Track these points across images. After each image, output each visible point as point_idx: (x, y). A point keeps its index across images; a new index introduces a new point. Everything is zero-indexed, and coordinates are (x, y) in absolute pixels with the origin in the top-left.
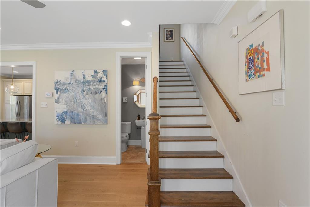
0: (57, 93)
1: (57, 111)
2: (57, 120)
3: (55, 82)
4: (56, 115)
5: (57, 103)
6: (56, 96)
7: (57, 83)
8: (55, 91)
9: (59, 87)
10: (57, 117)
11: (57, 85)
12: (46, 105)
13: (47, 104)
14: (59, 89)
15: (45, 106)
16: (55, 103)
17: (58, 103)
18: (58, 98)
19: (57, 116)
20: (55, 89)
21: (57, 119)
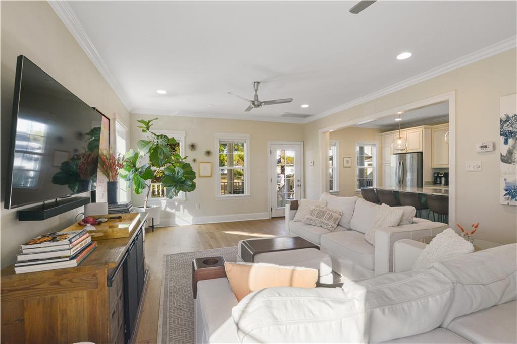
0: (506, 142)
1: (505, 180)
2: (508, 196)
3: (501, 121)
4: (503, 186)
5: (507, 163)
6: (504, 149)
7: (506, 121)
8: (502, 139)
9: (511, 129)
10: (506, 190)
11: (505, 125)
12: (479, 167)
13: (480, 164)
14: (512, 133)
15: (476, 169)
16: (501, 162)
17: (510, 163)
18: (510, 152)
19: (506, 188)
20: (501, 135)
21: (505, 195)
